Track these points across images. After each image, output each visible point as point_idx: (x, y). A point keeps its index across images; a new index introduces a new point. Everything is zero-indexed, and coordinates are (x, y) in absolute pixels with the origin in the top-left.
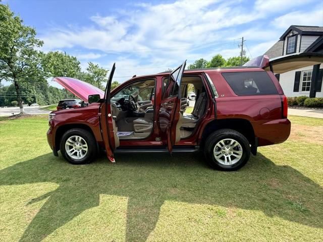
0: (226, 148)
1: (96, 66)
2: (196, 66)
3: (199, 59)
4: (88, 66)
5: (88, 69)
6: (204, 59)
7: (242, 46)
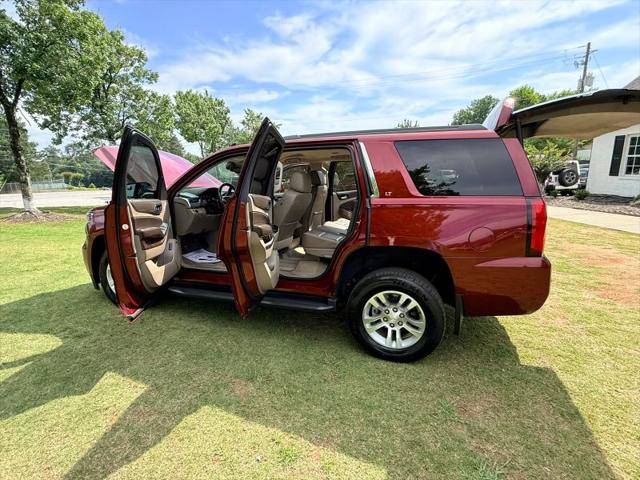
0: (391, 310)
1: (258, 117)
2: (472, 113)
3: (482, 97)
4: (243, 116)
5: (243, 123)
6: (494, 96)
7: (586, 63)
